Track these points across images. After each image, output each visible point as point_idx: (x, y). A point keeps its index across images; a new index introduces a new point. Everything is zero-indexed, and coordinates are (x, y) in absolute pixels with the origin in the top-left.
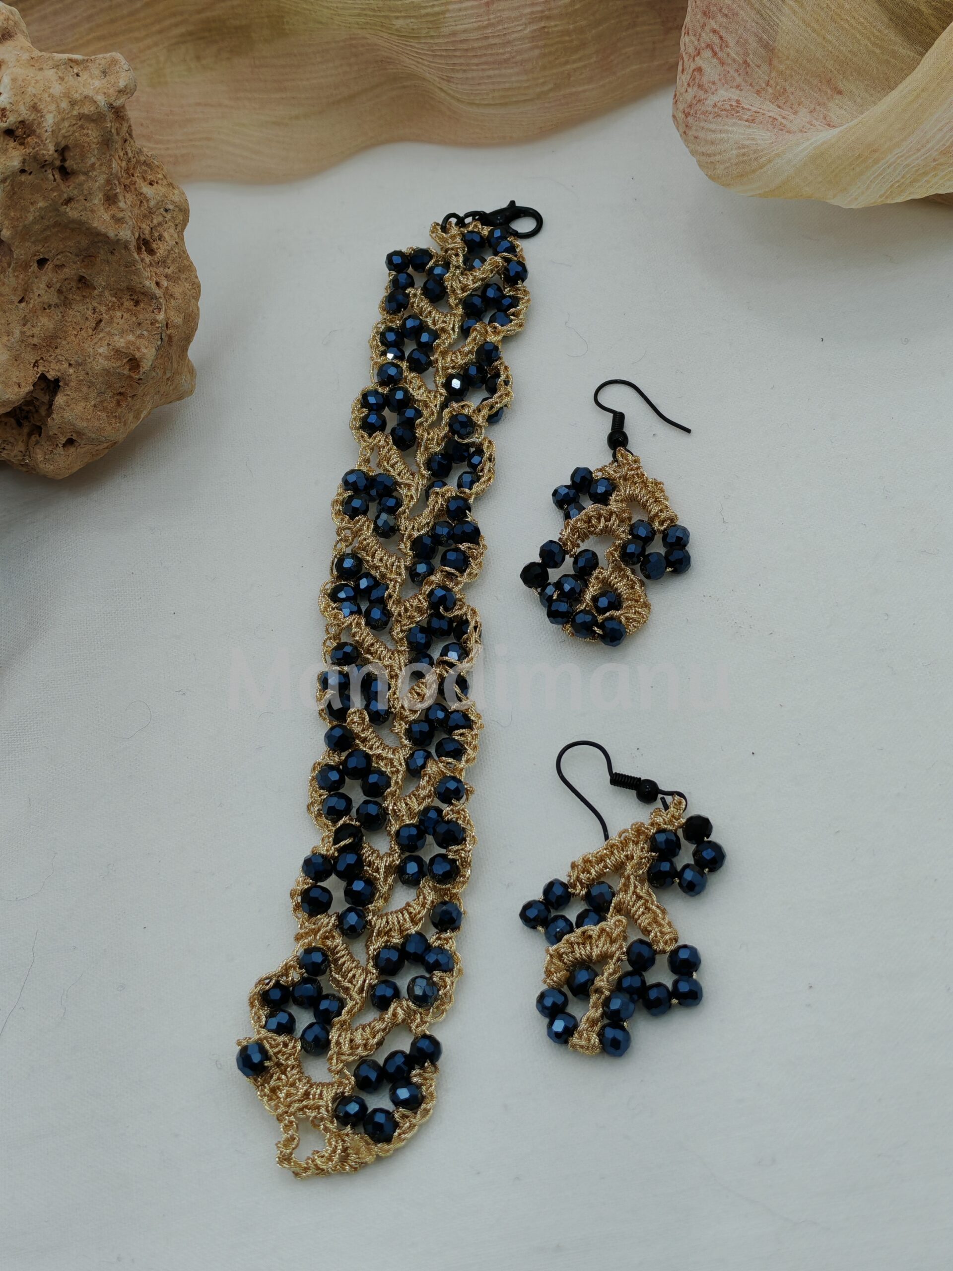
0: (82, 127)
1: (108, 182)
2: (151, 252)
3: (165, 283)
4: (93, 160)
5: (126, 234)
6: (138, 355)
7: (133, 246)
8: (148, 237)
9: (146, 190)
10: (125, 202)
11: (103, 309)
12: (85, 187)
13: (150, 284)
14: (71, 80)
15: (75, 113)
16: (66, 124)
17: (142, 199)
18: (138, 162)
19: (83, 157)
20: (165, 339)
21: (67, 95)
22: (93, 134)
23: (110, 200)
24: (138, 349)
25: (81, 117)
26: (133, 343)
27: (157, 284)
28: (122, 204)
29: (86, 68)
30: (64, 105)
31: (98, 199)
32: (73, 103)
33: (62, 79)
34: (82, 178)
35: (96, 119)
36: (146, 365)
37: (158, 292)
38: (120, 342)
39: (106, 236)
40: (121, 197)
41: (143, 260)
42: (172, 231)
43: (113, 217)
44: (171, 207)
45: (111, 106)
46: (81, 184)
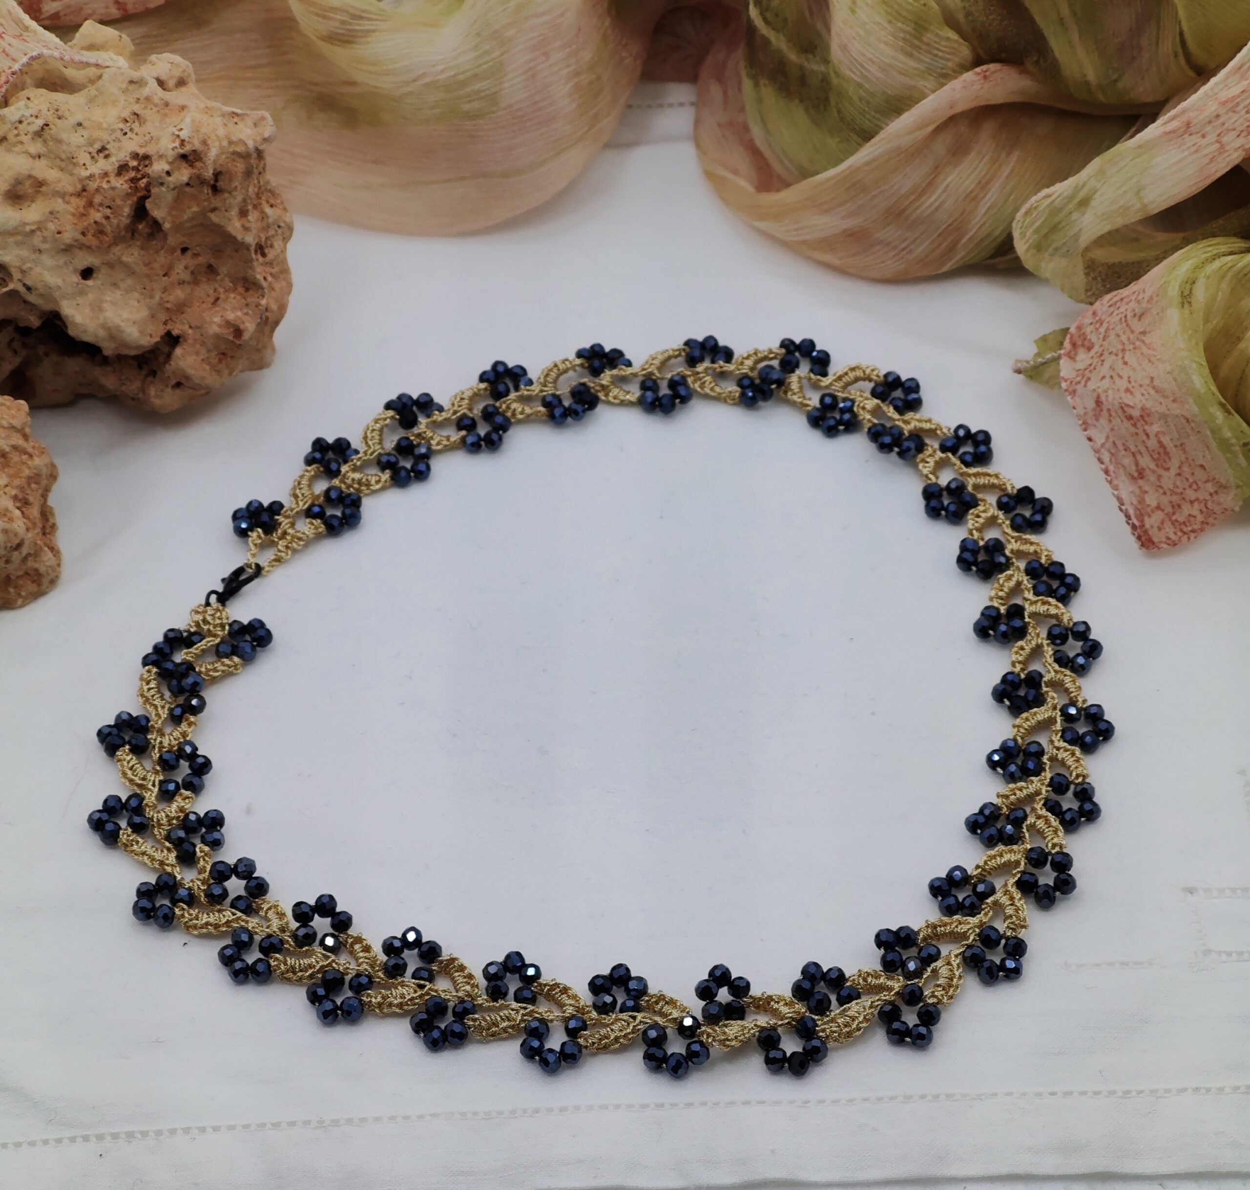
0: (234, 160)
1: (244, 201)
2: (264, 255)
3: (270, 279)
4: (237, 184)
5: (250, 239)
6: (242, 327)
7: (253, 248)
8: (263, 244)
9: (268, 210)
10: (253, 216)
11: (221, 290)
12: (227, 202)
13: (259, 277)
14: (231, 126)
15: (231, 150)
16: (224, 156)
17: (264, 216)
18: (266, 189)
19: (231, 180)
20: (264, 318)
21: (227, 137)
22: (240, 166)
23: (243, 213)
24: (243, 323)
25: (234, 153)
26: (240, 318)
27: (265, 278)
28: (250, 218)
29: (242, 120)
30: (225, 143)
31: (234, 212)
32: (231, 143)
33: (225, 125)
34: (226, 195)
35: (245, 156)
36: (246, 336)
37: (264, 284)
38: (231, 316)
39: (235, 238)
40: (250, 213)
41: (257, 260)
42: (280, 242)
43: (243, 226)
44: (282, 225)
45: (257, 149)
46: (225, 199)
